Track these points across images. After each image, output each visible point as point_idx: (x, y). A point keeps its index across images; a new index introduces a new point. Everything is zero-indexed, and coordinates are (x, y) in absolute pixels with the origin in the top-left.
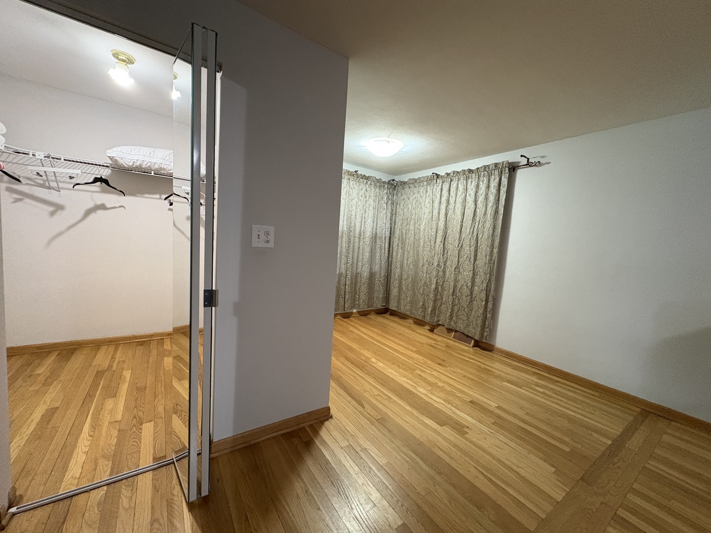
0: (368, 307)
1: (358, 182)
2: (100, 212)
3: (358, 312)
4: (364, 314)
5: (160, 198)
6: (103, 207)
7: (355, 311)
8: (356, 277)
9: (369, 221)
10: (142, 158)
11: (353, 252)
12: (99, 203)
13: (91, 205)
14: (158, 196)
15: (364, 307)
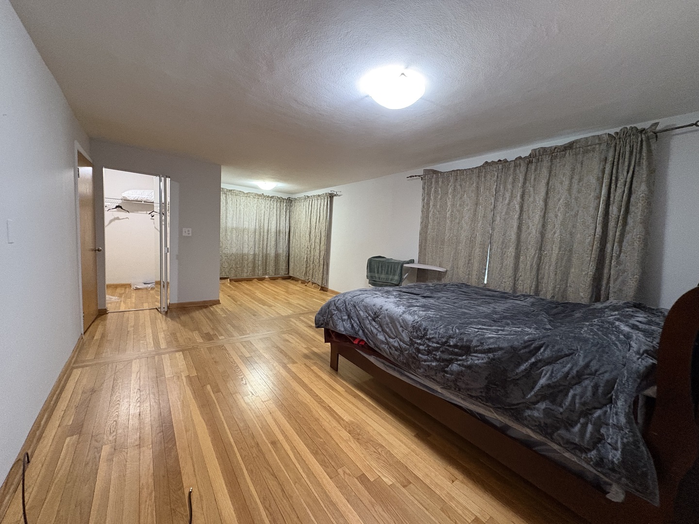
0: (275, 275)
1: (265, 199)
2: (117, 221)
3: (269, 278)
4: (273, 279)
5: (147, 213)
6: (118, 218)
7: (267, 277)
8: (266, 257)
9: (274, 222)
10: (138, 196)
11: (263, 241)
12: (116, 217)
13: (112, 218)
14: (145, 212)
15: (272, 274)
